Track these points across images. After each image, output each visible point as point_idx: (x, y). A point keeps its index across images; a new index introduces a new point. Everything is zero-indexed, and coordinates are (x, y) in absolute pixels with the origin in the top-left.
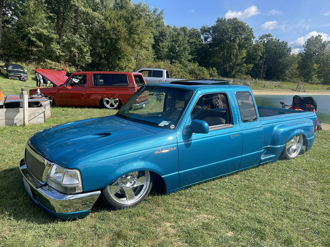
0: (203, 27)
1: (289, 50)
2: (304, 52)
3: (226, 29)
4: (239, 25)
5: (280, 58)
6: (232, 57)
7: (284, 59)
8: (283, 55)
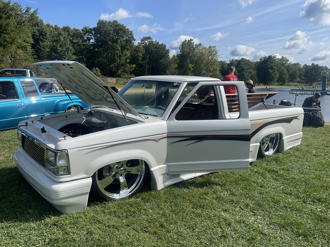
0: (84, 28)
1: (168, 51)
2: (180, 53)
3: (108, 31)
4: (119, 27)
5: (161, 59)
6: (116, 57)
7: (164, 60)
8: (163, 56)
